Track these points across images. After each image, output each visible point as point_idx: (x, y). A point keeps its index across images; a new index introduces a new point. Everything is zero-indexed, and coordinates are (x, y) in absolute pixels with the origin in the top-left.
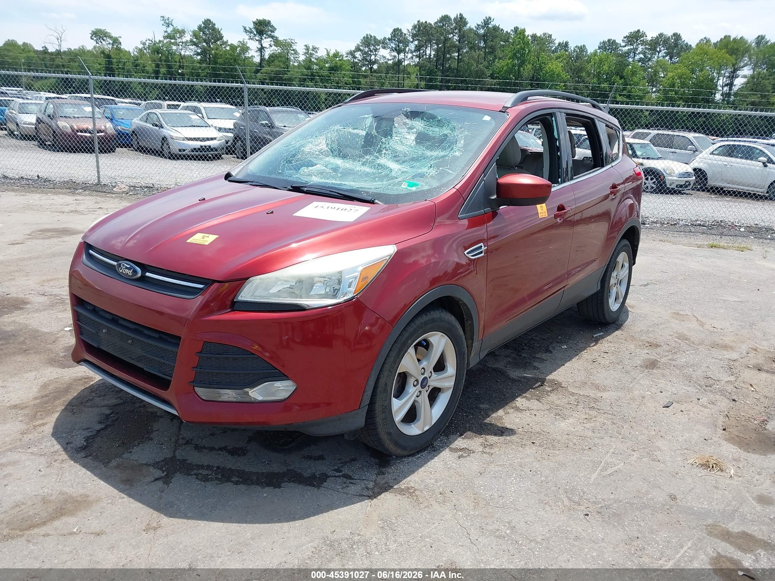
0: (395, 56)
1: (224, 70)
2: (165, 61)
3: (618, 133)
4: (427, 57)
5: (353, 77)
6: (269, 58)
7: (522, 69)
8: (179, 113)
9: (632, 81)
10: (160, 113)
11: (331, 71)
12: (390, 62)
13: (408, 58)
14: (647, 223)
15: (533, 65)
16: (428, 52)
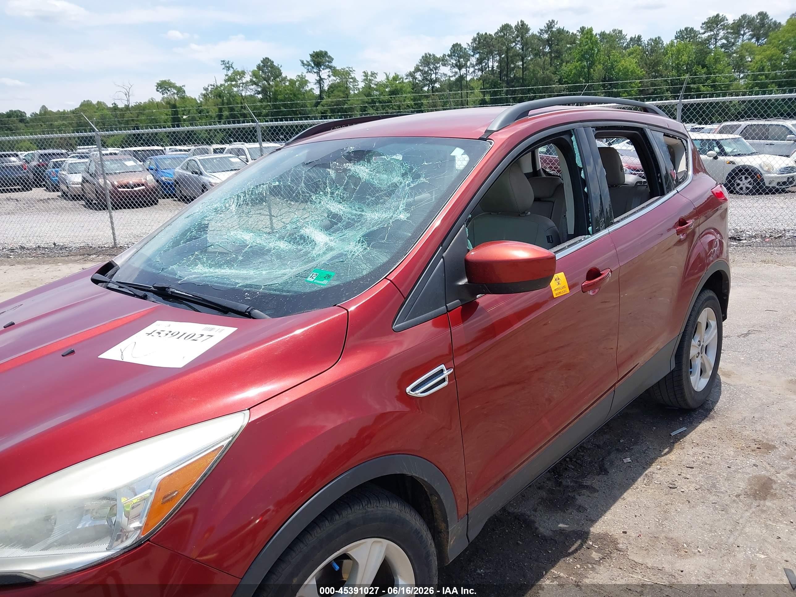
0: (456, 73)
1: (285, 106)
2: (228, 104)
3: (684, 142)
4: (490, 69)
5: (414, 99)
6: (329, 89)
7: (592, 70)
8: (219, 158)
9: (716, 69)
10: (199, 160)
11: (391, 95)
12: (453, 79)
13: (470, 72)
14: (744, 238)
15: (603, 64)
16: (490, 64)
